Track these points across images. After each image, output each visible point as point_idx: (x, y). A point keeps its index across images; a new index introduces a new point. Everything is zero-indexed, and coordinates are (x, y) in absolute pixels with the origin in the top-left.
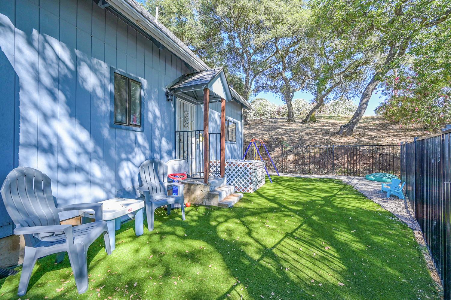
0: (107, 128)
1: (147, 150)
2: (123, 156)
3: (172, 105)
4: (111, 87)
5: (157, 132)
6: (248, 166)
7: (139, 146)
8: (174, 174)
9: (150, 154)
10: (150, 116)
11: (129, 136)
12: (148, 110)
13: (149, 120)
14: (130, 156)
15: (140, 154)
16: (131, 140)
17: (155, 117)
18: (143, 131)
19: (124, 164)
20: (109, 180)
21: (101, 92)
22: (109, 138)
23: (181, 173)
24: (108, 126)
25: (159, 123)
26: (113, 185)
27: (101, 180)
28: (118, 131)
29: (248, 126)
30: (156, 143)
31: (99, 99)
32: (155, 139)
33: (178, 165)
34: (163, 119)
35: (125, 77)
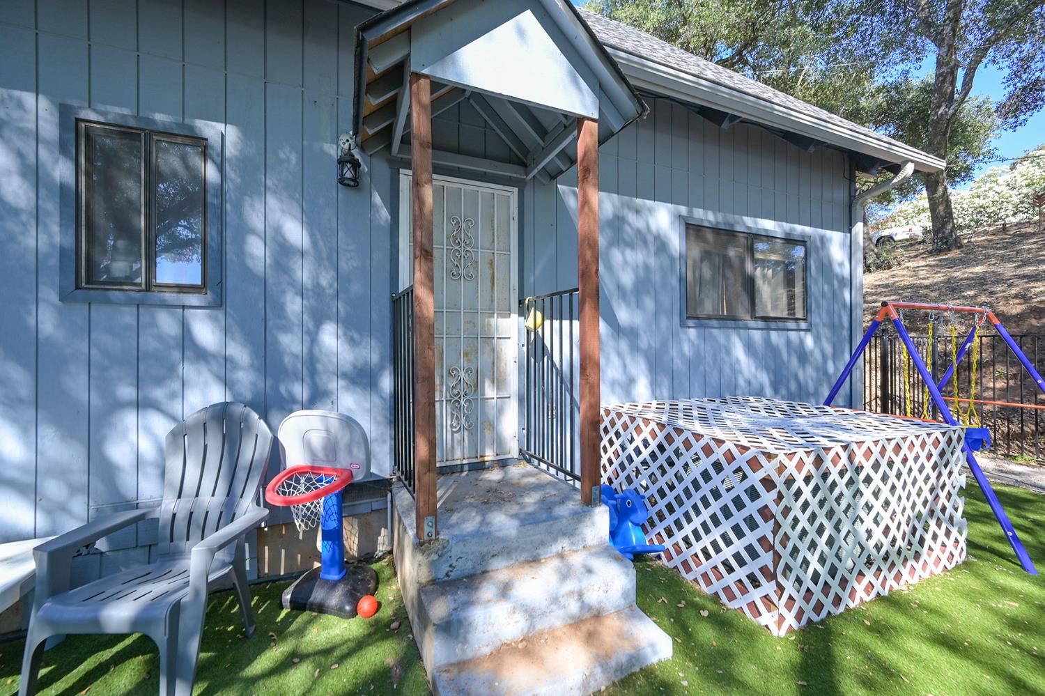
0: (49, 303)
1: (243, 368)
2: (126, 392)
3: (377, 199)
4: (62, 171)
5: (294, 305)
6: (754, 464)
7: (201, 355)
8: (312, 468)
9: (254, 384)
10: (256, 248)
11: (154, 325)
12: (244, 230)
13: (250, 263)
14: (158, 393)
15: (206, 383)
16: (160, 337)
17: (283, 250)
18: (219, 303)
19: (129, 419)
20: (61, 473)
21: (21, 192)
22: (60, 335)
23: (339, 466)
24: (54, 297)
25: (304, 272)
26: (73, 490)
27: (21, 468)
28: (99, 312)
29: (955, 254)
30: (291, 343)
31: (15, 212)
32: (287, 329)
33: (323, 434)
34: (324, 255)
35: (129, 127)
